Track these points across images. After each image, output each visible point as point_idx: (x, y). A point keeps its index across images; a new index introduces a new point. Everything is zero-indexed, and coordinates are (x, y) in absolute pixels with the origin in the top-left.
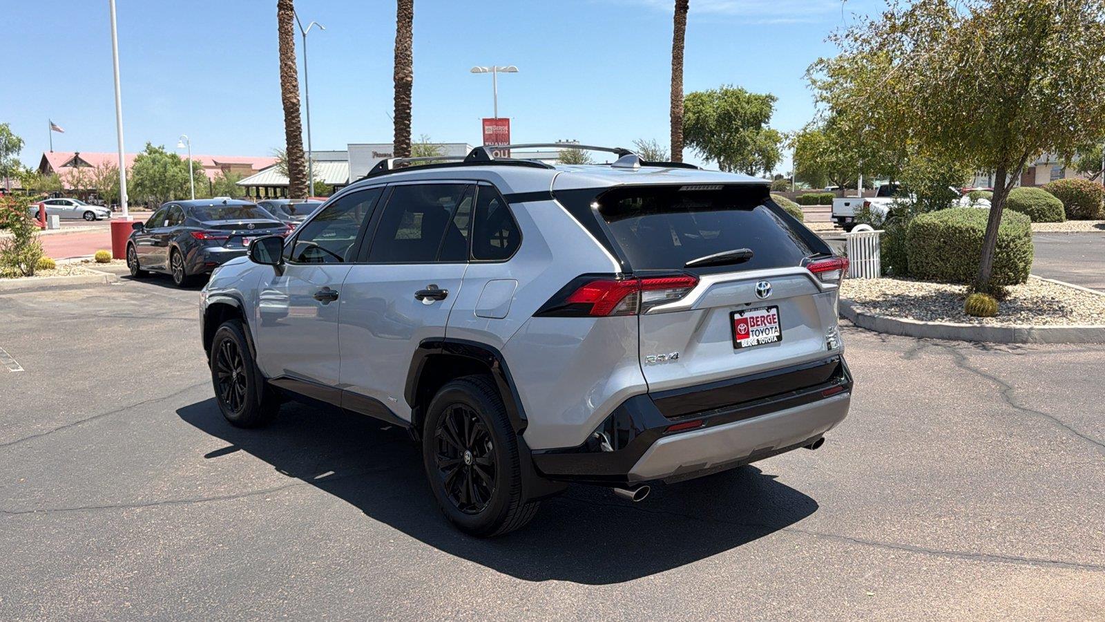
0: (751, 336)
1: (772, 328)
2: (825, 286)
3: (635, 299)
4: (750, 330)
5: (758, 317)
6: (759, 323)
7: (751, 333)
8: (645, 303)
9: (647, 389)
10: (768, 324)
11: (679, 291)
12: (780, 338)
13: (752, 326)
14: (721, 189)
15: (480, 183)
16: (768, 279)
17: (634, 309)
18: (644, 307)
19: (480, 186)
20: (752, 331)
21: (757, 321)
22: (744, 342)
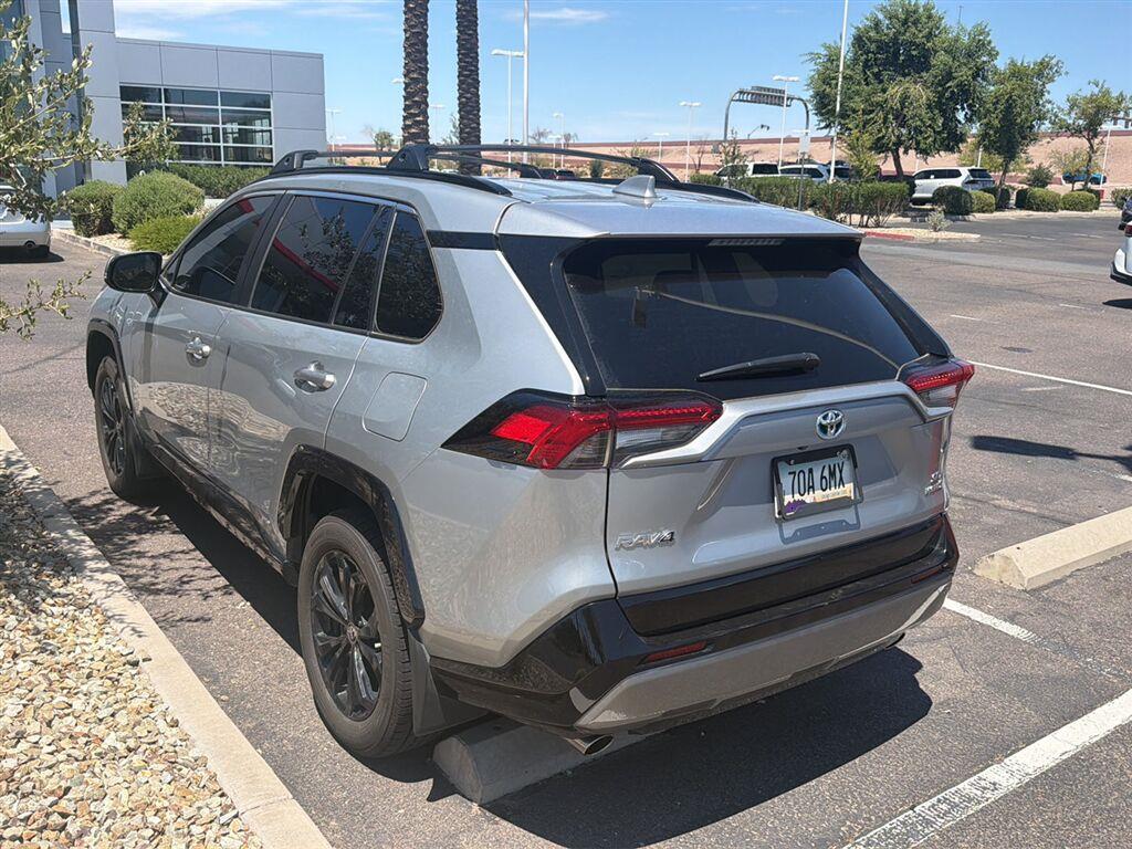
2: (932, 412)
3: (603, 443)
8: (621, 449)
9: (614, 591)
11: (684, 429)
14: (779, 243)
15: (400, 206)
16: (839, 407)
17: (601, 459)
18: (619, 455)
19: (399, 212)
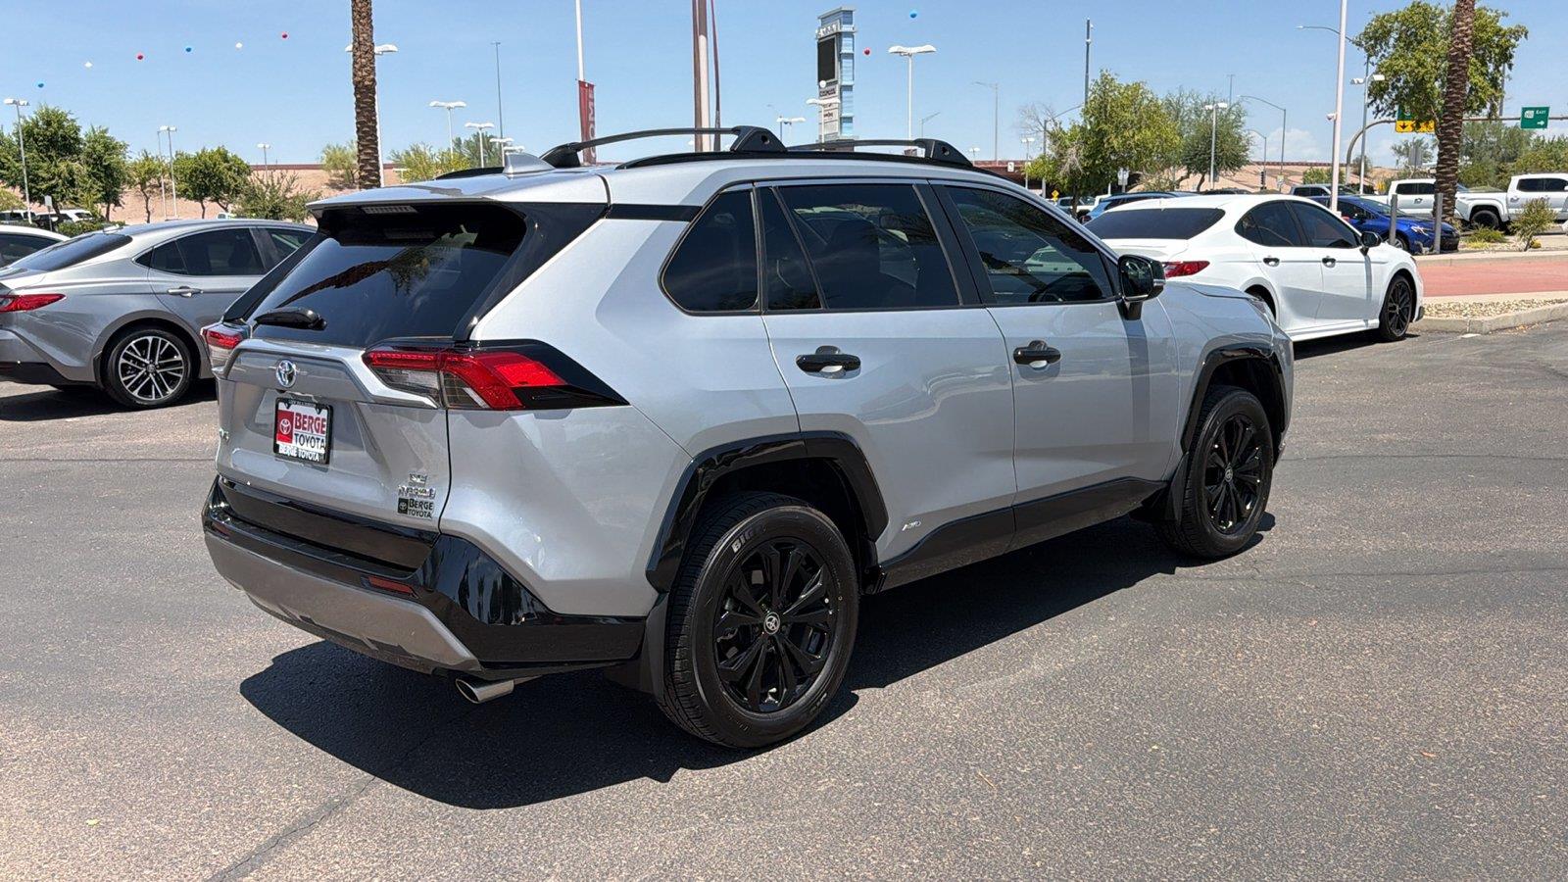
0: (294, 441)
1: (318, 439)
4: (294, 432)
5: (305, 417)
6: (306, 426)
7: (294, 436)
10: (315, 433)
12: (327, 458)
13: (297, 427)
20: (296, 435)
21: (305, 423)
22: (284, 448)
